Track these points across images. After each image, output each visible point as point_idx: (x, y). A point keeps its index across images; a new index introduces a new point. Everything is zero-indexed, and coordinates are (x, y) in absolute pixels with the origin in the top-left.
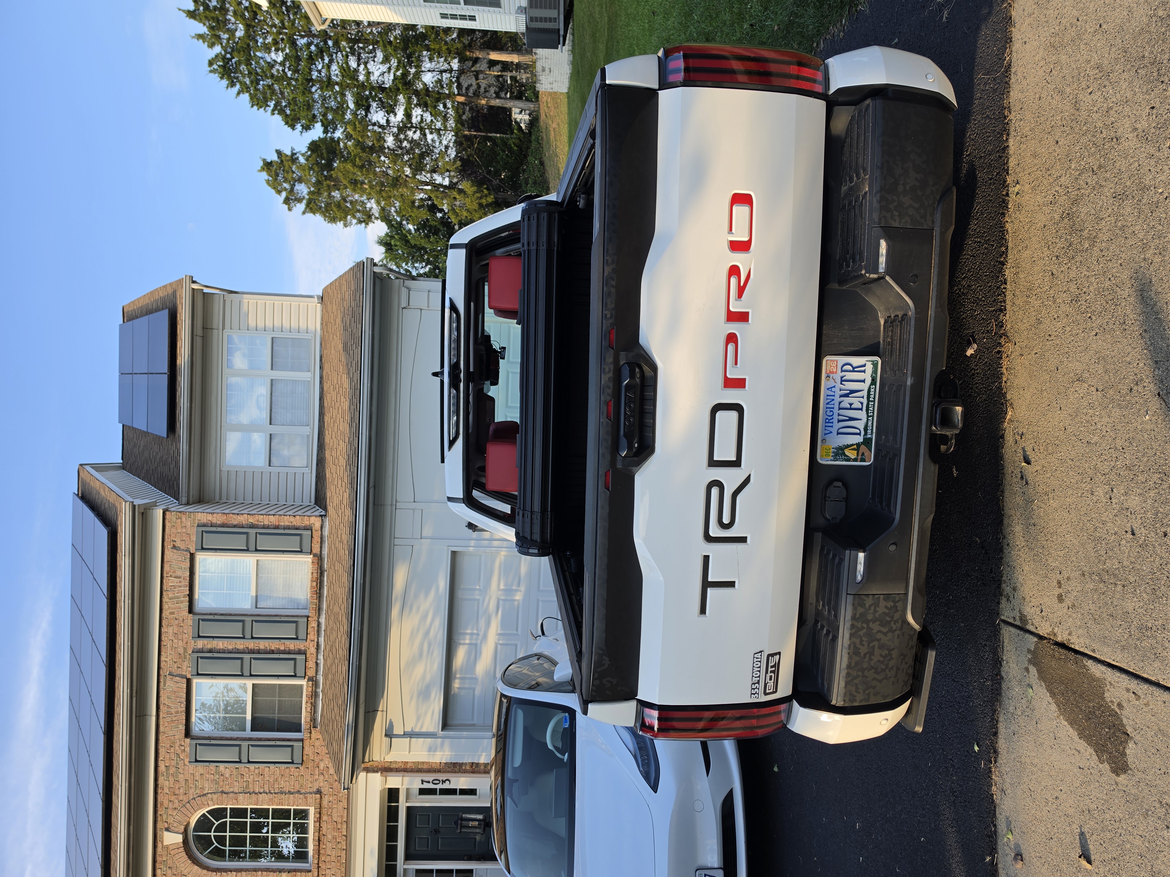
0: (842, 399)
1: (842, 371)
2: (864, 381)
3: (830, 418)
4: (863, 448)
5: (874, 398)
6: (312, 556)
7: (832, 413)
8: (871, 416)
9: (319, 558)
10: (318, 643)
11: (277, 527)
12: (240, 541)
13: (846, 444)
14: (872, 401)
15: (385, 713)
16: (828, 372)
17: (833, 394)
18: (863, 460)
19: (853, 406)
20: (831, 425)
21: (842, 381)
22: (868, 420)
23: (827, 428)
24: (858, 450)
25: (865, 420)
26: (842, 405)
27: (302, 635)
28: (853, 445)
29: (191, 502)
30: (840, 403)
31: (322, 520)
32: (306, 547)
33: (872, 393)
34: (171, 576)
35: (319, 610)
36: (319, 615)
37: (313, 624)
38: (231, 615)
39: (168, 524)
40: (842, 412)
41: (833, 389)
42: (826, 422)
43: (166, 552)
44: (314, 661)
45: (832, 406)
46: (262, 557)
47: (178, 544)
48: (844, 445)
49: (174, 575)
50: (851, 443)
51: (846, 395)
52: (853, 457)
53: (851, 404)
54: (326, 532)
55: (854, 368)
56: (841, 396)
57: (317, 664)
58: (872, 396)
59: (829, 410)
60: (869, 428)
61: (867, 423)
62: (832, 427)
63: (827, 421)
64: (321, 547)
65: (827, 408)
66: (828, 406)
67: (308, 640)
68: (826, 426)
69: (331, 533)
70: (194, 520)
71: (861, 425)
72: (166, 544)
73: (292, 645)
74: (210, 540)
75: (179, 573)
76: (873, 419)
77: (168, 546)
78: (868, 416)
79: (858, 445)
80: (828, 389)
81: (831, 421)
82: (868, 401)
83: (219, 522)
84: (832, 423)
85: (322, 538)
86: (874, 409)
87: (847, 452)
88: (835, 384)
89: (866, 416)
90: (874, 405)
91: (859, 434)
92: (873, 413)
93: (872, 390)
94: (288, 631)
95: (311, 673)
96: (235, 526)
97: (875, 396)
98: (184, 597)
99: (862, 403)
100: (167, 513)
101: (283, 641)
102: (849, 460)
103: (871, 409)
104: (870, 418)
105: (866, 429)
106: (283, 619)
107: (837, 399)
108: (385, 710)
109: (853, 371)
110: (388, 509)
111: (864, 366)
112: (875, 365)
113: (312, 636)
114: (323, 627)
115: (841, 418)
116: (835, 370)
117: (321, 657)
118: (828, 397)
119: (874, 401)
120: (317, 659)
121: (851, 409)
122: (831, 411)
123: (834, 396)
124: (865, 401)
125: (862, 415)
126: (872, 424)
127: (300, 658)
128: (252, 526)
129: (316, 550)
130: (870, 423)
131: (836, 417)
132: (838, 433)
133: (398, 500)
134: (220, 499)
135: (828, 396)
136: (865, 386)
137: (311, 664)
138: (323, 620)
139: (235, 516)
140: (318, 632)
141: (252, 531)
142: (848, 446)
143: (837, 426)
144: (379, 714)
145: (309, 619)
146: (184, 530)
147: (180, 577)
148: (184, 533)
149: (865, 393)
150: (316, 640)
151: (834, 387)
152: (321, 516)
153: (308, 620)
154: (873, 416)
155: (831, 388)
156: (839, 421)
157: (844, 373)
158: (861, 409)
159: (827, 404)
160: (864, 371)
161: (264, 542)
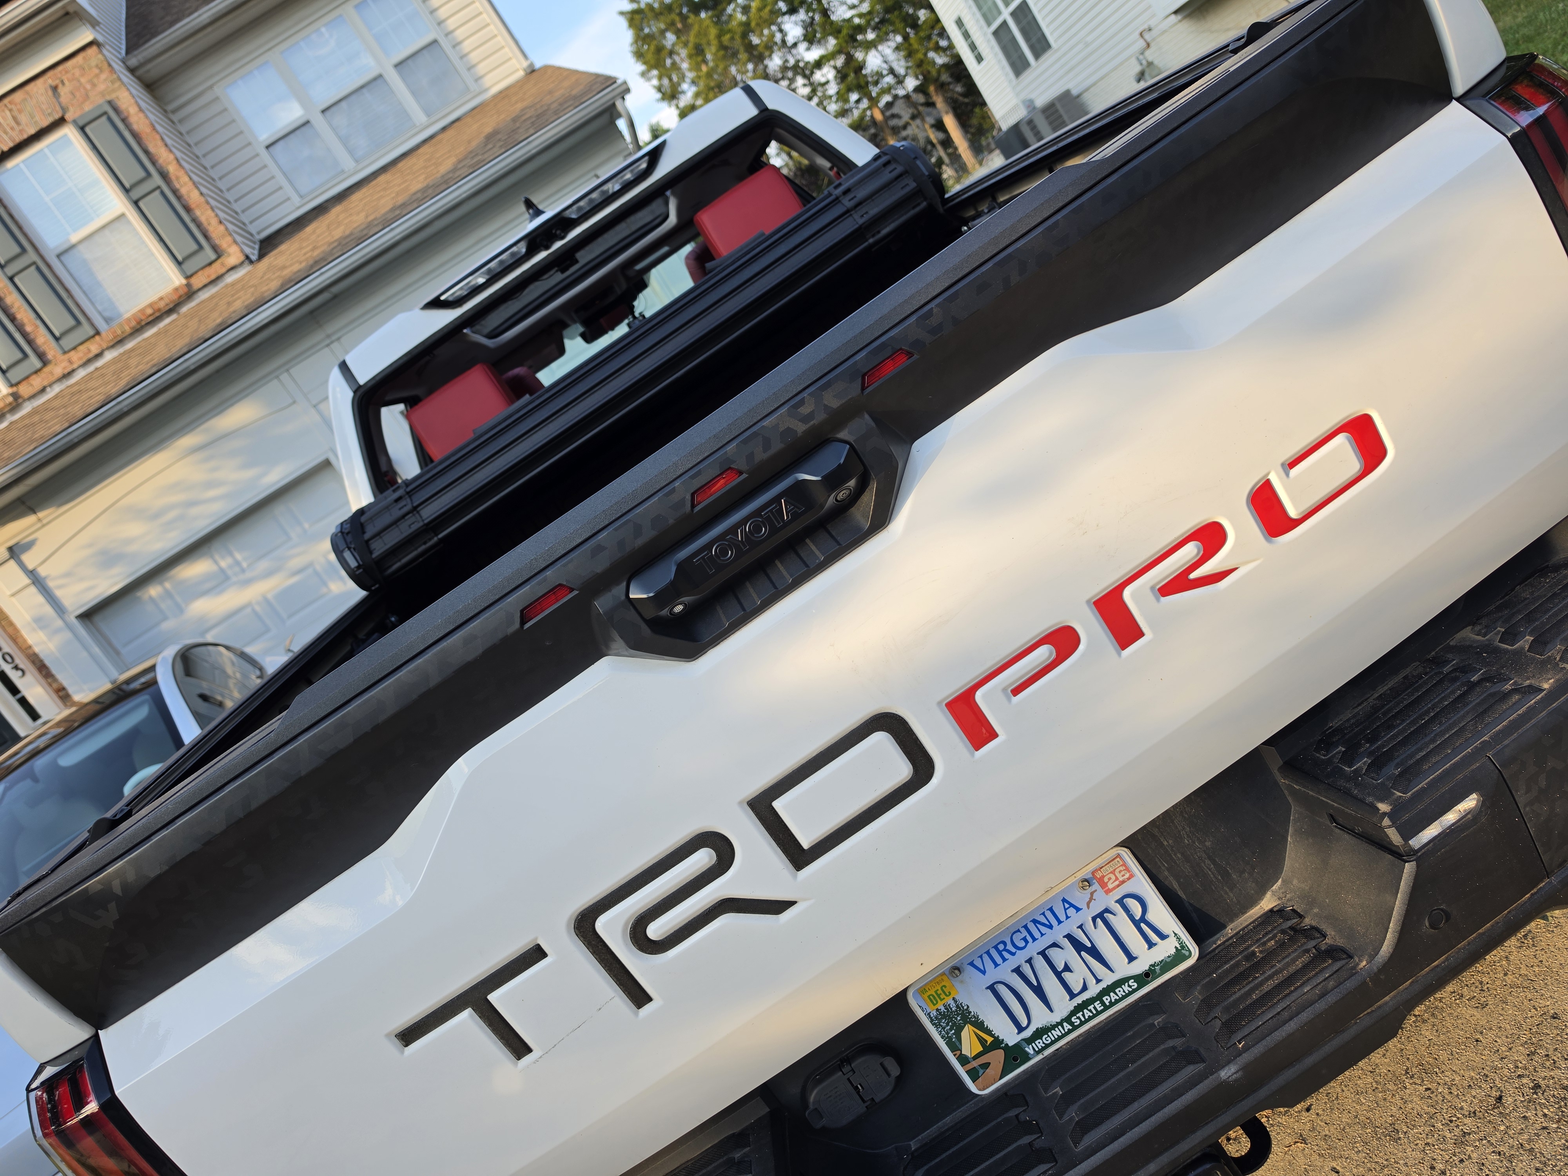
0: (1066, 943)
1: (1120, 901)
2: (1131, 958)
3: (1010, 947)
4: (997, 1058)
5: (1112, 1004)
6: (184, 281)
7: (1021, 944)
8: (1072, 1024)
9: (189, 294)
10: (73, 371)
11: (188, 209)
12: (131, 173)
13: (981, 1018)
14: (1103, 1003)
15: (39, 525)
16: (1099, 875)
17: (1062, 917)
18: (974, 1075)
19: (1066, 975)
20: (999, 960)
21: (1101, 915)
22: (1060, 1024)
23: (985, 957)
24: (987, 1049)
25: (1056, 1017)
26: (1053, 953)
27: (67, 342)
28: (989, 1032)
29: (140, 72)
30: (1055, 945)
31: (243, 262)
32: (190, 267)
33: (1120, 992)
34: (10, 110)
35: (120, 342)
36: (113, 347)
37: (94, 348)
38: (20, 228)
39: (79, 59)
40: (1040, 963)
41: (1071, 911)
42: (996, 947)
43: (40, 82)
44: (45, 383)
45: (1037, 934)
46: (133, 216)
47: (62, 91)
48: (977, 1017)
49: (16, 113)
50: (991, 1027)
51: (1078, 946)
52: (966, 1051)
53: (1067, 968)
54: (231, 278)
55: (1143, 919)
56: (1069, 937)
57: (43, 390)
58: (1114, 997)
59: (1025, 933)
60: (1047, 1040)
61: (1053, 1027)
62: (996, 965)
63: (1001, 947)
64: (205, 286)
65: (1026, 927)
66: (1031, 927)
67: (67, 356)
68: (988, 953)
69: (233, 284)
70: (114, 91)
71: (1041, 1017)
72: (51, 73)
73: (42, 338)
74: (101, 130)
75: (23, 118)
76: (1070, 1031)
77: (49, 80)
78: (1068, 1019)
79: (997, 1043)
80: (1064, 900)
81: (1005, 954)
82: (1099, 997)
83: (135, 127)
84: (1004, 960)
85: (219, 278)
86: (1090, 1018)
87: (968, 1033)
88: (1084, 907)
89: (1065, 1013)
90: (1099, 1013)
91: (1021, 1029)
92: (1082, 1023)
93: (1126, 988)
94: (59, 321)
95: (24, 390)
96: (146, 152)
97: (1117, 1001)
99: (1085, 988)
100: (94, 49)
101: (39, 322)
102: (955, 1047)
103: (1087, 1014)
104: (1067, 1027)
105: (1039, 1033)
106: (69, 302)
107: (1058, 934)
108: (45, 522)
109: (1137, 924)
110: (318, 336)
111: (1163, 937)
112: (1180, 955)
113: (77, 357)
114: (100, 363)
115: (1027, 970)
116: (1110, 886)
117: (57, 388)
118: (1049, 914)
119: (1106, 1008)
120: (50, 385)
121: (1058, 975)
122: (1025, 939)
123: (1060, 922)
124: (1094, 990)
125: (1063, 1005)
126: (1060, 1038)
127: (36, 363)
128: (164, 176)
129: (197, 282)
130: (1056, 1033)
131: (1020, 958)
132: (992, 988)
134: (174, 112)
135: (1051, 910)
136: (1123, 968)
137: (37, 382)
138: (109, 356)
139: (160, 143)
140: (89, 361)
141: (157, 180)
142: (979, 1025)
143: (1005, 972)
144: (30, 519)
145: (97, 338)
146: (88, 87)
147: (18, 123)
148: (85, 88)
149: (1109, 979)
150: (75, 366)
151: (1078, 909)
152: (247, 257)
153: (93, 337)
154: (1075, 1028)
155: (1072, 905)
156: (1018, 971)
157: (1118, 908)
158: (1072, 996)
159: (1035, 922)
160: (1151, 945)
161: (154, 205)
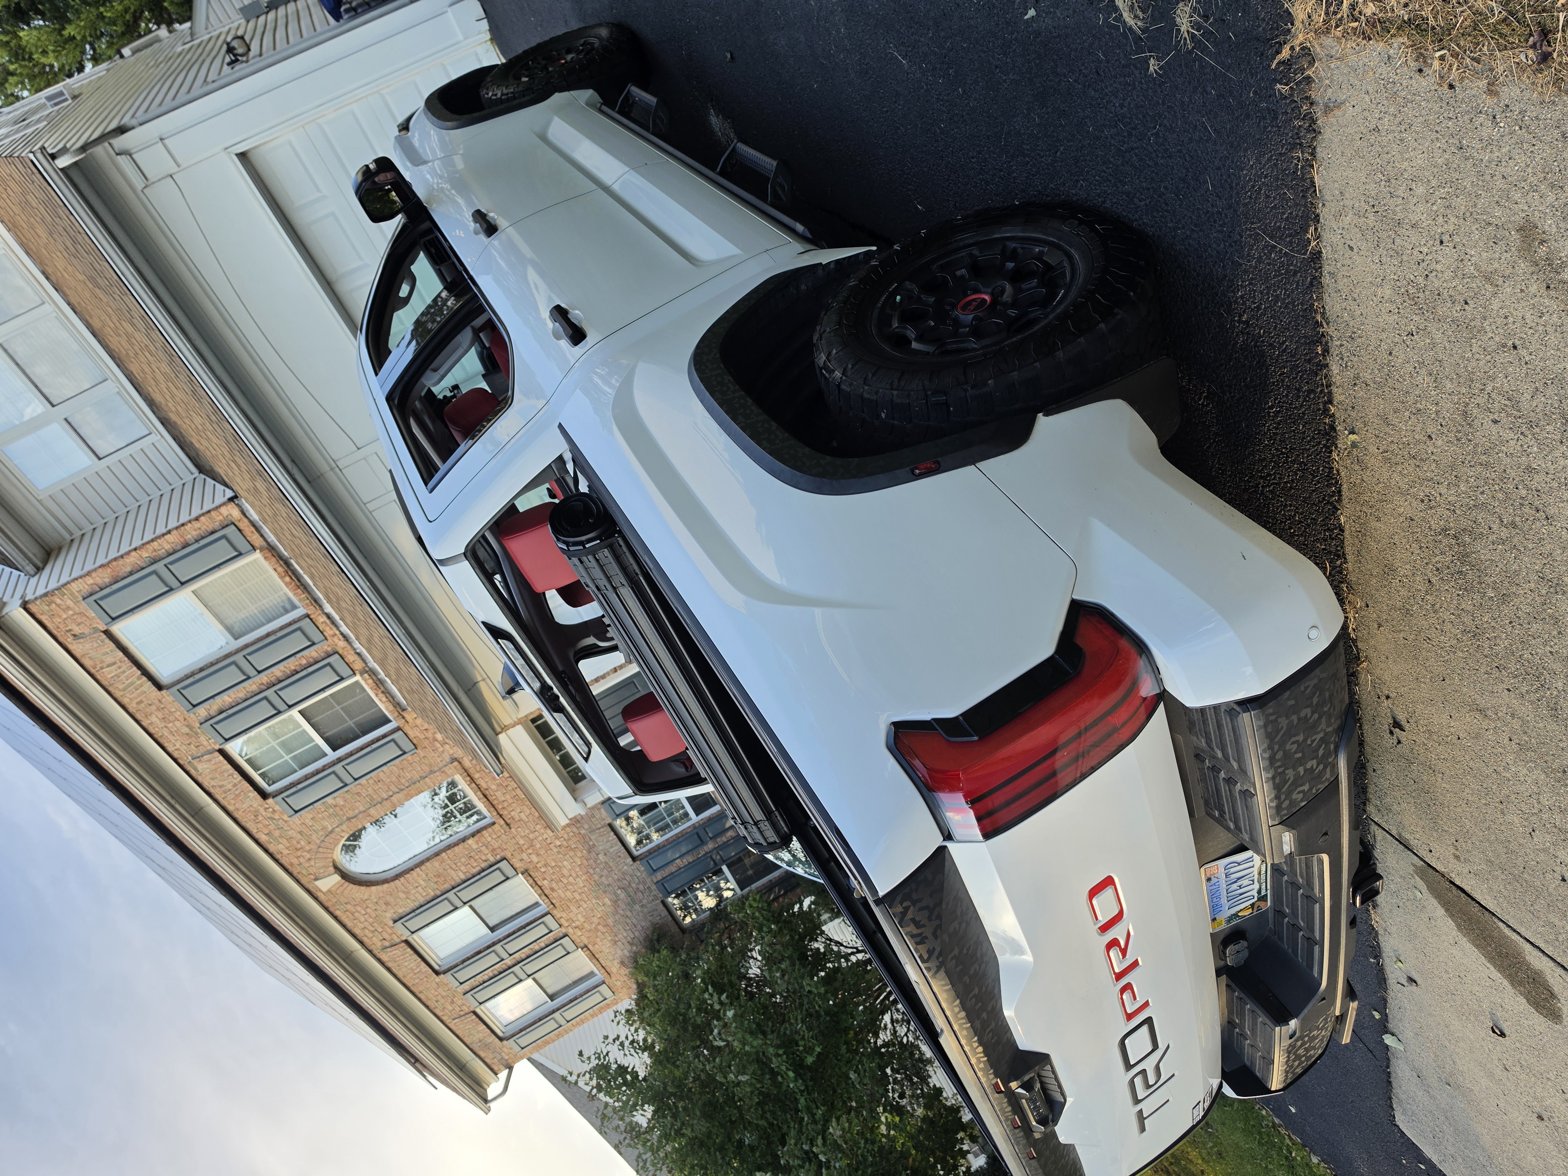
4: (1258, 904)
6: (258, 551)
7: (1219, 900)
9: (271, 549)
10: (342, 634)
11: (186, 545)
12: (154, 586)
13: (1239, 910)
15: (488, 680)
18: (1258, 910)
20: (1220, 907)
23: (1216, 911)
24: (1253, 907)
25: (1257, 888)
27: (316, 636)
29: (40, 565)
31: (237, 505)
32: (243, 545)
34: (102, 668)
35: (316, 601)
36: (320, 606)
37: (321, 619)
38: (212, 664)
39: (43, 618)
42: (1214, 908)
43: (70, 647)
44: (353, 652)
46: (196, 585)
47: (77, 630)
49: (105, 665)
50: (1245, 907)
52: (1248, 913)
54: (255, 516)
57: (359, 654)
59: (1215, 899)
60: (1264, 890)
61: (1260, 888)
64: (262, 536)
67: (328, 638)
68: (1214, 911)
69: (260, 513)
70: (72, 594)
71: (1253, 893)
72: (61, 639)
73: (313, 653)
74: (113, 605)
75: (109, 660)
77: (69, 641)
79: (1253, 904)
83: (107, 580)
85: (253, 524)
87: (1241, 913)
94: (298, 641)
95: (358, 665)
96: (131, 573)
98: (139, 679)
100: (30, 606)
101: (298, 655)
104: (1264, 884)
105: (1259, 892)
106: (279, 634)
108: (485, 676)
110: (331, 477)
113: (329, 631)
114: (337, 617)
117: (357, 645)
120: (355, 649)
124: (1256, 878)
127: (333, 659)
128: (154, 561)
129: (257, 540)
130: (1263, 887)
132: (1229, 908)
133: (335, 458)
134: (71, 534)
137: (351, 657)
138: (328, 609)
139: (121, 562)
140: (334, 623)
141: (159, 567)
144: (483, 686)
145: (312, 617)
146: (71, 612)
147: (114, 663)
148: (73, 615)
150: (338, 632)
152: (231, 500)
153: (311, 619)
161: (183, 570)
